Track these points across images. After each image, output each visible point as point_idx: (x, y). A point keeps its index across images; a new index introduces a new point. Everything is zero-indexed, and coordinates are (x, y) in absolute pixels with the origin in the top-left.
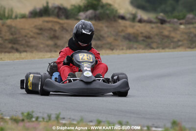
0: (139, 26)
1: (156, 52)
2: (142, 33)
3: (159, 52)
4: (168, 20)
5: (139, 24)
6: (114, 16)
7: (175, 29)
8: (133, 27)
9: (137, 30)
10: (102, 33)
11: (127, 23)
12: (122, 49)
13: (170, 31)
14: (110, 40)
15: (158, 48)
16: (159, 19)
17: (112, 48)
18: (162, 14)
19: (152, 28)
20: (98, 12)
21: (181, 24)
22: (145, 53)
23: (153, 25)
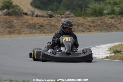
0: (36, 19)
1: (46, 36)
2: (38, 23)
3: (49, 35)
4: (54, 15)
5: (36, 18)
6: (21, 13)
7: (59, 21)
8: (32, 20)
9: (35, 22)
10: (13, 24)
11: (29, 17)
12: (26, 34)
13: (55, 22)
14: (18, 28)
15: (48, 33)
16: (48, 15)
17: (19, 33)
18: (50, 12)
19: (44, 20)
20: (10, 10)
21: (62, 18)
22: (40, 36)
23: (45, 19)
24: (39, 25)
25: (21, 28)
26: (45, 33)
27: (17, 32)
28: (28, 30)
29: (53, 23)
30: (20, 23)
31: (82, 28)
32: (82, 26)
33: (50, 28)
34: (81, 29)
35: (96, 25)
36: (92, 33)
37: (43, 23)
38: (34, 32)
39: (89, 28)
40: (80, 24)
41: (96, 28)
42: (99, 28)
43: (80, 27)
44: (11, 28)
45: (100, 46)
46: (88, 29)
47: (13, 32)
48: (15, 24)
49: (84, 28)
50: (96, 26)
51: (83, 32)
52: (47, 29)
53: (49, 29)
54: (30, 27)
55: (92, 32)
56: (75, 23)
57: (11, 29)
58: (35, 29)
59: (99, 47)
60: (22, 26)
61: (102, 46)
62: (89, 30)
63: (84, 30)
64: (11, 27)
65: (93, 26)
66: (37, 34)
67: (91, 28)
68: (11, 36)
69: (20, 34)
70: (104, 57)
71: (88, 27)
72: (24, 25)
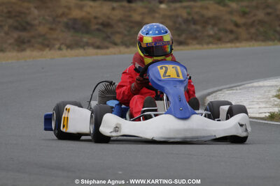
24: (100, 21)
25: (51, 29)
26: (116, 44)
27: (40, 40)
28: (69, 36)
29: (137, 17)
30: (47, 18)
31: (216, 29)
32: (215, 25)
33: (129, 31)
34: (211, 32)
35: (254, 22)
36: (237, 47)
37: (109, 18)
38: (85, 40)
39: (235, 29)
40: (209, 19)
41: (253, 30)
42: (262, 29)
43: (210, 26)
44: (24, 29)
45: (255, 84)
46: (231, 32)
47: (29, 41)
48: (35, 19)
49: (220, 30)
50: (252, 24)
51: (219, 40)
52: (119, 33)
53: (126, 33)
54: (74, 28)
55: (238, 44)
56: (196, 17)
57: (24, 35)
58: (87, 33)
59: (252, 87)
60: (54, 26)
61: (261, 83)
62: (232, 36)
63: (221, 34)
64: (25, 27)
65: (245, 24)
66: (90, 50)
67: (240, 30)
68: (19, 54)
69: (48, 46)
70: (263, 115)
71: (231, 27)
72: (59, 22)
